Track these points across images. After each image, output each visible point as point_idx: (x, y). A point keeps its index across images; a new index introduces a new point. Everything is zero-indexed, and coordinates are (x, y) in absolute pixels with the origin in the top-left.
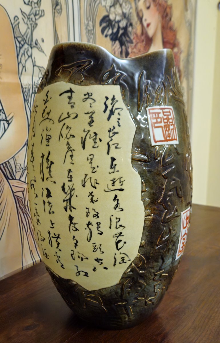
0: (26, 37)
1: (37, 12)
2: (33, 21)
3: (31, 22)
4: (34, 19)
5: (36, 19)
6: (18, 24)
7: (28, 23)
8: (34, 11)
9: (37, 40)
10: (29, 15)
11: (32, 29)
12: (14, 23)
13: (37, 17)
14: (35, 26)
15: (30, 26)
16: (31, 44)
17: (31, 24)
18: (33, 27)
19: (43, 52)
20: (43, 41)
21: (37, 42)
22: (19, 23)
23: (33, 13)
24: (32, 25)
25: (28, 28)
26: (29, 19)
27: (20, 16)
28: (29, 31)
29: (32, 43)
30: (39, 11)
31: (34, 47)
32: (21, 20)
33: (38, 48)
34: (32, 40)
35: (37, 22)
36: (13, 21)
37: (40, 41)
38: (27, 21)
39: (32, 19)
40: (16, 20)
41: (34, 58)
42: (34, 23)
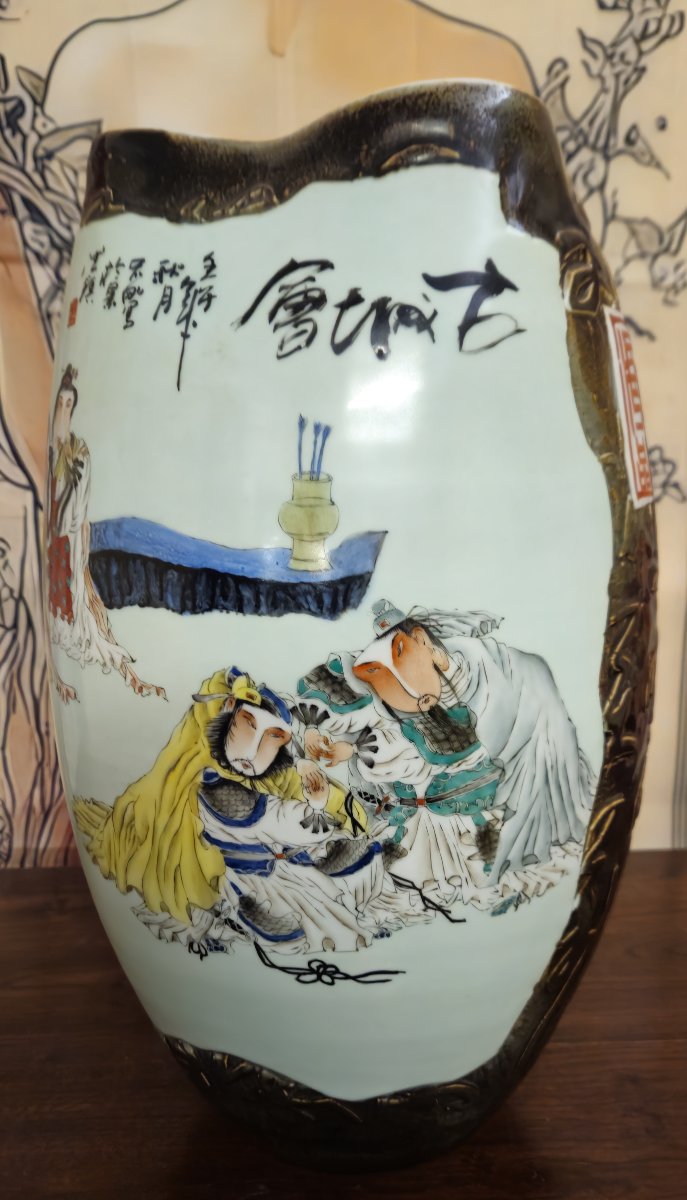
0: (591, 123)
1: (652, 27)
2: (628, 63)
3: (619, 67)
4: (632, 56)
5: (641, 53)
6: (563, 85)
7: (608, 72)
8: (637, 26)
9: (634, 128)
10: (615, 44)
11: (621, 90)
12: (548, 83)
13: (646, 45)
14: (634, 78)
15: (610, 83)
16: (606, 146)
17: (617, 76)
18: (627, 81)
19: (658, 166)
20: (662, 125)
21: (633, 135)
22: (566, 80)
23: (631, 34)
24: (623, 78)
25: (604, 90)
26: (609, 57)
27: (575, 54)
28: (607, 101)
29: (612, 142)
30: (660, 21)
31: (620, 153)
32: (576, 71)
33: (634, 155)
34: (612, 131)
35: (644, 62)
36: (541, 79)
37: (648, 130)
38: (603, 67)
39: (623, 56)
40: (557, 74)
41: (615, 193)
42: (630, 69)
